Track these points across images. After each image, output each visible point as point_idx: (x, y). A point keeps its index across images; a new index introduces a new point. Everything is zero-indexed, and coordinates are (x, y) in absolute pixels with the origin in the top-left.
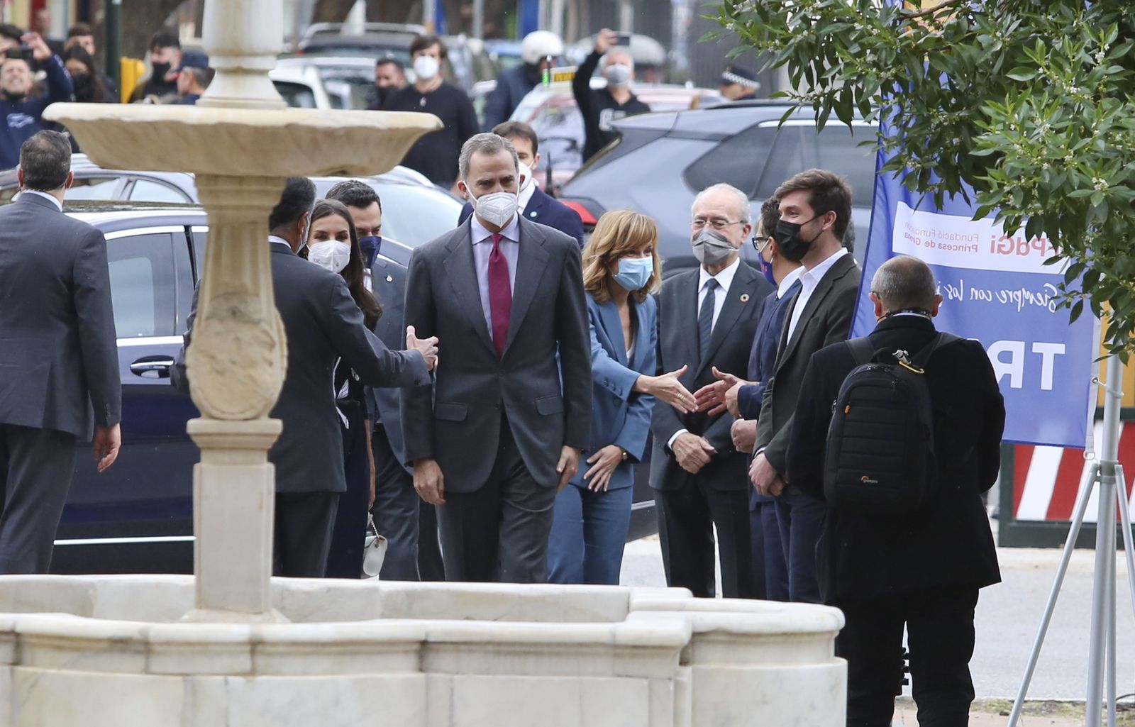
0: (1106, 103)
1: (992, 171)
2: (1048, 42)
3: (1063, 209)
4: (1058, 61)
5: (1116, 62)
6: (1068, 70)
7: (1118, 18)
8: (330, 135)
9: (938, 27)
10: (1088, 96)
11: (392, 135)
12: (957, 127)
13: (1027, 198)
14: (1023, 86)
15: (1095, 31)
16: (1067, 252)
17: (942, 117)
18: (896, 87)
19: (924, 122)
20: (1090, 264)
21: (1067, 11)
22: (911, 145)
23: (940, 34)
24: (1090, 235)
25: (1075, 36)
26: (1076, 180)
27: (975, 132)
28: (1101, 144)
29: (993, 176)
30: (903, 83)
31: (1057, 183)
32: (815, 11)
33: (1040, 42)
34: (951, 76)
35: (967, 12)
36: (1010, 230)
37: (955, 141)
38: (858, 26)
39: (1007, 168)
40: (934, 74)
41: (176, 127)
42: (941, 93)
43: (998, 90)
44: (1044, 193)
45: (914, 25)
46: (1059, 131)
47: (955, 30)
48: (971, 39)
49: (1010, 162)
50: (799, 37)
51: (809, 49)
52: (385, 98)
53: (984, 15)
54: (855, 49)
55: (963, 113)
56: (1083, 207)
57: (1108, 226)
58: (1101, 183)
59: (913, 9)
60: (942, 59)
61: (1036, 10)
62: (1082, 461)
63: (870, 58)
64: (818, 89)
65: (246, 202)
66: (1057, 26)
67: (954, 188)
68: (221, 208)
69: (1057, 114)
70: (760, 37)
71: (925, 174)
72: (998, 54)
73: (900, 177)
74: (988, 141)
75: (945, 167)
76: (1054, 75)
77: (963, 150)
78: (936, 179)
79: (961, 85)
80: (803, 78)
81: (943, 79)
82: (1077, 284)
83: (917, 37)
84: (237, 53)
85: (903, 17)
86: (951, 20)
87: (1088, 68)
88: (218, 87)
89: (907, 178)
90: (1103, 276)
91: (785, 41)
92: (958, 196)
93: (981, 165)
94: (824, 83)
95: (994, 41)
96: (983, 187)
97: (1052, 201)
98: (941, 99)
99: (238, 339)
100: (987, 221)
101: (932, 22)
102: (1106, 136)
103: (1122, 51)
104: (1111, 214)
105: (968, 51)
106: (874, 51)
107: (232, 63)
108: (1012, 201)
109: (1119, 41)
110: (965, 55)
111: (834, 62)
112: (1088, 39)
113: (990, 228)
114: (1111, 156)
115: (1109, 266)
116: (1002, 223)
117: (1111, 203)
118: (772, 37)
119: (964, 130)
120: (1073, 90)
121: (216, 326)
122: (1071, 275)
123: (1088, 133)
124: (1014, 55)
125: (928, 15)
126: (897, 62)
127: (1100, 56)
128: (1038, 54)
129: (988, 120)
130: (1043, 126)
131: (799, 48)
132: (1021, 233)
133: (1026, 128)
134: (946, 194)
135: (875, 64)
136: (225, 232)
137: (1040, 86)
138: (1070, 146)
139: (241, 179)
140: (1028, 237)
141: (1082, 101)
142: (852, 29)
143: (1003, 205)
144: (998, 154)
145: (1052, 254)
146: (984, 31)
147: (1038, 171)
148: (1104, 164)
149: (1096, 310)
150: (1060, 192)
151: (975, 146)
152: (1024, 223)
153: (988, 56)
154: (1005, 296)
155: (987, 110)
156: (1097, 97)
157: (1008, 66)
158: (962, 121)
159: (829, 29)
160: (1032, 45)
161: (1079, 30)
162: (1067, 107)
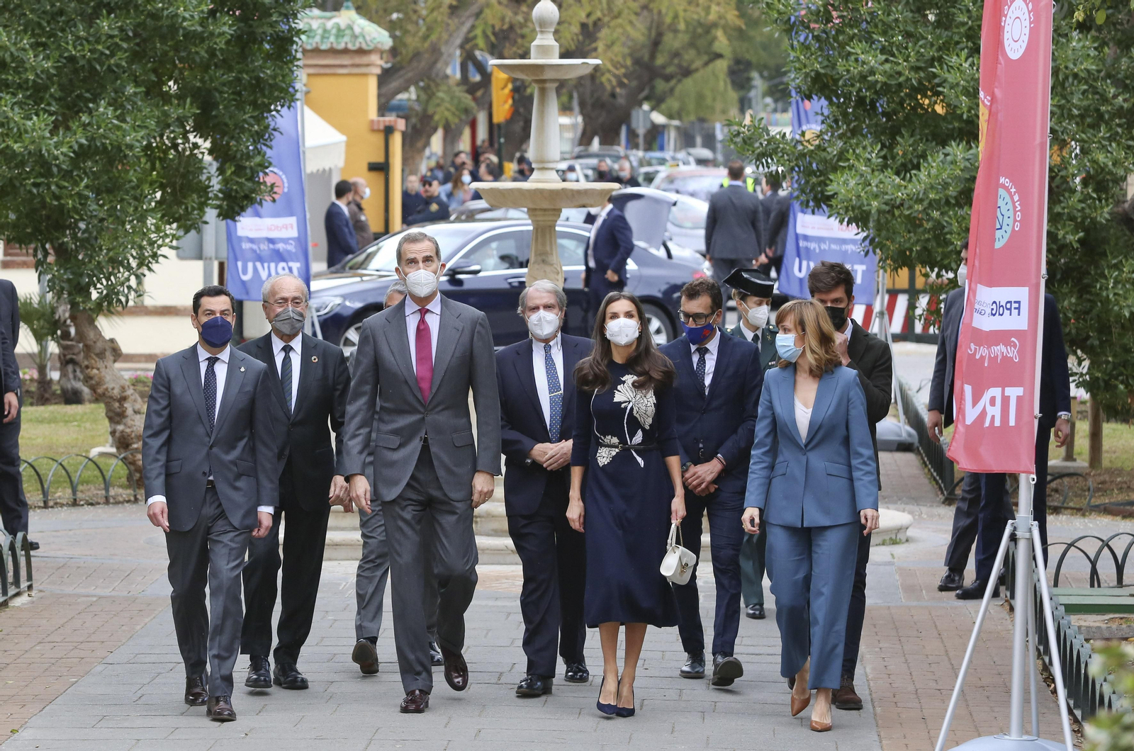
0: (876, 173)
1: (833, 200)
2: (854, 151)
3: (861, 214)
4: (858, 157)
5: (881, 157)
6: (862, 161)
7: (881, 141)
8: (579, 192)
9: (812, 145)
10: (869, 170)
11: (602, 193)
12: (820, 184)
13: (847, 210)
14: (844, 167)
15: (872, 147)
16: (863, 230)
17: (814, 180)
18: (797, 169)
19: (807, 182)
20: (872, 235)
21: (861, 138)
22: (803, 191)
23: (812, 148)
24: (871, 225)
25: (864, 148)
26: (865, 203)
27: (827, 185)
28: (875, 189)
29: (833, 202)
30: (799, 168)
31: (858, 204)
32: (765, 140)
33: (851, 151)
34: (817, 164)
35: (823, 139)
36: (841, 222)
37: (819, 189)
38: (781, 146)
39: (839, 199)
40: (811, 164)
41: (520, 190)
42: (813, 171)
43: (835, 169)
44: (853, 208)
45: (803, 145)
46: (859, 184)
47: (818, 147)
48: (824, 150)
49: (840, 197)
50: (759, 151)
51: (763, 155)
52: (602, 176)
53: (830, 141)
54: (780, 154)
55: (822, 178)
56: (868, 213)
57: (878, 220)
58: (875, 204)
59: (802, 139)
60: (814, 158)
61: (849, 138)
62: (872, 311)
63: (786, 157)
64: (766, 170)
65: (546, 218)
66: (857, 145)
67: (819, 207)
68: (538, 221)
69: (858, 178)
70: (744, 150)
71: (808, 202)
72: (835, 156)
73: (799, 203)
74: (831, 189)
75: (816, 199)
76: (856, 163)
77: (822, 192)
78: (811, 204)
79: (821, 168)
80: (761, 166)
81: (814, 165)
82: (867, 242)
83: (804, 149)
84: (542, 162)
85: (798, 142)
86: (817, 142)
87: (869, 160)
88: (535, 175)
89: (801, 204)
90: (877, 240)
91: (753, 152)
92: (821, 210)
93: (829, 198)
94: (769, 168)
95: (834, 151)
96: (830, 206)
97: (856, 211)
98: (813, 173)
99: (545, 271)
100: (832, 219)
101: (810, 143)
102: (877, 186)
103: (883, 153)
104: (879, 215)
105: (824, 154)
106: (788, 155)
107: (541, 166)
108: (841, 211)
109: (881, 149)
110: (822, 156)
111: (772, 159)
112: (869, 149)
113: (834, 222)
114: (879, 193)
115: (879, 235)
116: (838, 220)
117: (879, 212)
118: (748, 150)
119: (823, 185)
120: (864, 168)
121: (537, 266)
122: (865, 239)
123: (870, 185)
124: (842, 156)
125: (808, 141)
126: (797, 159)
127: (874, 155)
128: (850, 155)
129: (831, 181)
130: (852, 183)
131: (759, 155)
132: (845, 223)
133: (846, 183)
134: (816, 209)
135: (788, 160)
136: (539, 230)
137: (851, 168)
138: (863, 190)
139: (545, 210)
140: (848, 225)
141: (868, 173)
142: (779, 147)
143: (838, 213)
144: (836, 194)
145: (856, 231)
146: (829, 146)
147: (851, 200)
148: (876, 196)
149: (874, 252)
150: (860, 208)
151: (827, 191)
152: (846, 220)
153: (831, 156)
154: (844, 247)
155: (831, 177)
156: (873, 171)
157: (838, 161)
158: (821, 181)
159: (770, 147)
160: (848, 152)
161: (866, 145)
162: (862, 175)
